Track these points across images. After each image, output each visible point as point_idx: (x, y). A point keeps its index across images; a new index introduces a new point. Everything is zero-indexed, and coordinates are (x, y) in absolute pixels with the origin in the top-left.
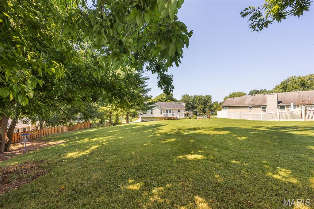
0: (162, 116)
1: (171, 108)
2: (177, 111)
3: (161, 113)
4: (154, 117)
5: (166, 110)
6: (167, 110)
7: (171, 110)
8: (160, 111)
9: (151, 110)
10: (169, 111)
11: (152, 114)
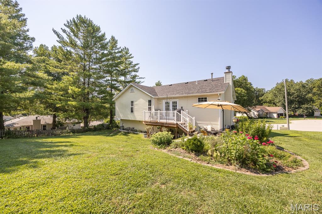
1: (177, 93)
2: (196, 102)
4: (140, 121)
6: (167, 101)
7: (178, 99)
8: (148, 103)
9: (131, 102)
10: (173, 102)
11: (132, 114)
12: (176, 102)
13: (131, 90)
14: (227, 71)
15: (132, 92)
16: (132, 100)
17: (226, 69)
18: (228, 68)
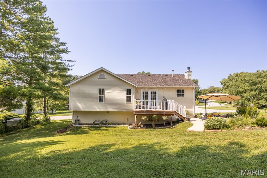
0: (132, 107)
1: (156, 84)
2: (175, 93)
3: (129, 100)
4: (108, 112)
5: (142, 91)
6: (146, 90)
7: (158, 90)
8: (126, 92)
9: (100, 90)
10: (152, 92)
11: (101, 103)
12: (155, 92)
13: (100, 76)
14: (188, 70)
15: (102, 78)
16: (101, 88)
17: (187, 69)
18: (189, 68)
